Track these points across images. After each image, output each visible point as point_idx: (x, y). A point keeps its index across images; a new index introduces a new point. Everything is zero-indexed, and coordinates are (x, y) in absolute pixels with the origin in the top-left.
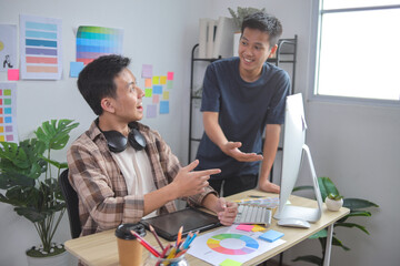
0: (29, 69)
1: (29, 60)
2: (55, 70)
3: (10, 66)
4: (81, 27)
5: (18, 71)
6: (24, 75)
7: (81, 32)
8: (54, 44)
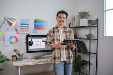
0: (21, 31)
1: (21, 29)
2: (28, 31)
3: (16, 30)
4: (35, 20)
5: (19, 31)
6: (20, 32)
7: (35, 21)
8: (28, 24)
